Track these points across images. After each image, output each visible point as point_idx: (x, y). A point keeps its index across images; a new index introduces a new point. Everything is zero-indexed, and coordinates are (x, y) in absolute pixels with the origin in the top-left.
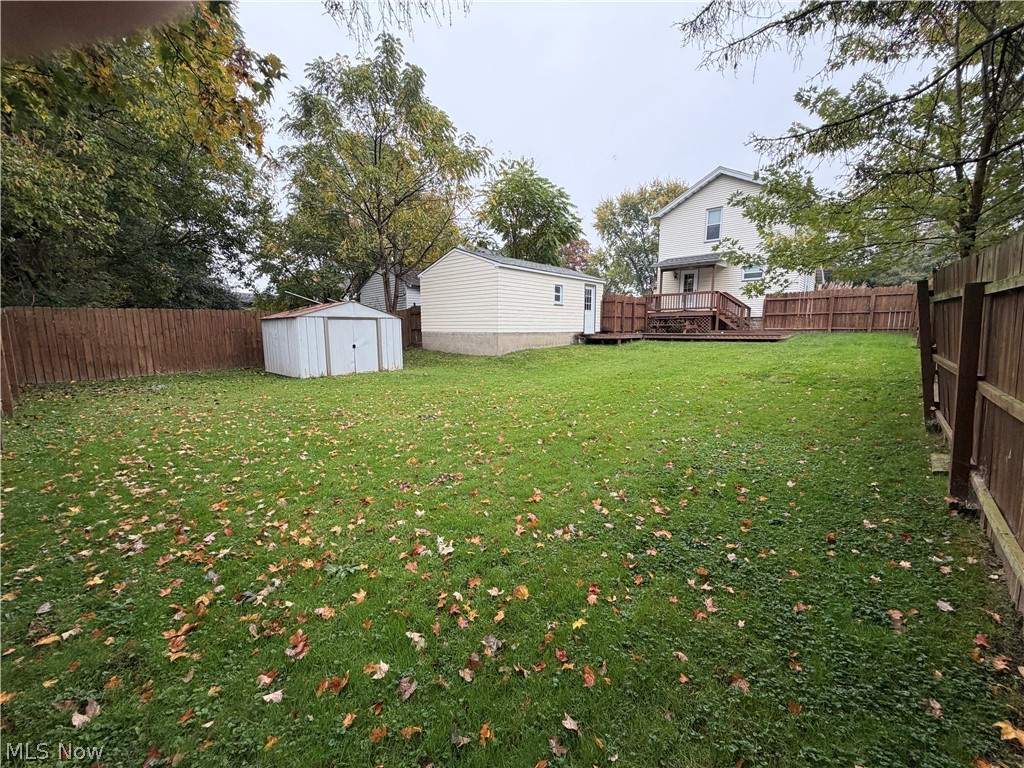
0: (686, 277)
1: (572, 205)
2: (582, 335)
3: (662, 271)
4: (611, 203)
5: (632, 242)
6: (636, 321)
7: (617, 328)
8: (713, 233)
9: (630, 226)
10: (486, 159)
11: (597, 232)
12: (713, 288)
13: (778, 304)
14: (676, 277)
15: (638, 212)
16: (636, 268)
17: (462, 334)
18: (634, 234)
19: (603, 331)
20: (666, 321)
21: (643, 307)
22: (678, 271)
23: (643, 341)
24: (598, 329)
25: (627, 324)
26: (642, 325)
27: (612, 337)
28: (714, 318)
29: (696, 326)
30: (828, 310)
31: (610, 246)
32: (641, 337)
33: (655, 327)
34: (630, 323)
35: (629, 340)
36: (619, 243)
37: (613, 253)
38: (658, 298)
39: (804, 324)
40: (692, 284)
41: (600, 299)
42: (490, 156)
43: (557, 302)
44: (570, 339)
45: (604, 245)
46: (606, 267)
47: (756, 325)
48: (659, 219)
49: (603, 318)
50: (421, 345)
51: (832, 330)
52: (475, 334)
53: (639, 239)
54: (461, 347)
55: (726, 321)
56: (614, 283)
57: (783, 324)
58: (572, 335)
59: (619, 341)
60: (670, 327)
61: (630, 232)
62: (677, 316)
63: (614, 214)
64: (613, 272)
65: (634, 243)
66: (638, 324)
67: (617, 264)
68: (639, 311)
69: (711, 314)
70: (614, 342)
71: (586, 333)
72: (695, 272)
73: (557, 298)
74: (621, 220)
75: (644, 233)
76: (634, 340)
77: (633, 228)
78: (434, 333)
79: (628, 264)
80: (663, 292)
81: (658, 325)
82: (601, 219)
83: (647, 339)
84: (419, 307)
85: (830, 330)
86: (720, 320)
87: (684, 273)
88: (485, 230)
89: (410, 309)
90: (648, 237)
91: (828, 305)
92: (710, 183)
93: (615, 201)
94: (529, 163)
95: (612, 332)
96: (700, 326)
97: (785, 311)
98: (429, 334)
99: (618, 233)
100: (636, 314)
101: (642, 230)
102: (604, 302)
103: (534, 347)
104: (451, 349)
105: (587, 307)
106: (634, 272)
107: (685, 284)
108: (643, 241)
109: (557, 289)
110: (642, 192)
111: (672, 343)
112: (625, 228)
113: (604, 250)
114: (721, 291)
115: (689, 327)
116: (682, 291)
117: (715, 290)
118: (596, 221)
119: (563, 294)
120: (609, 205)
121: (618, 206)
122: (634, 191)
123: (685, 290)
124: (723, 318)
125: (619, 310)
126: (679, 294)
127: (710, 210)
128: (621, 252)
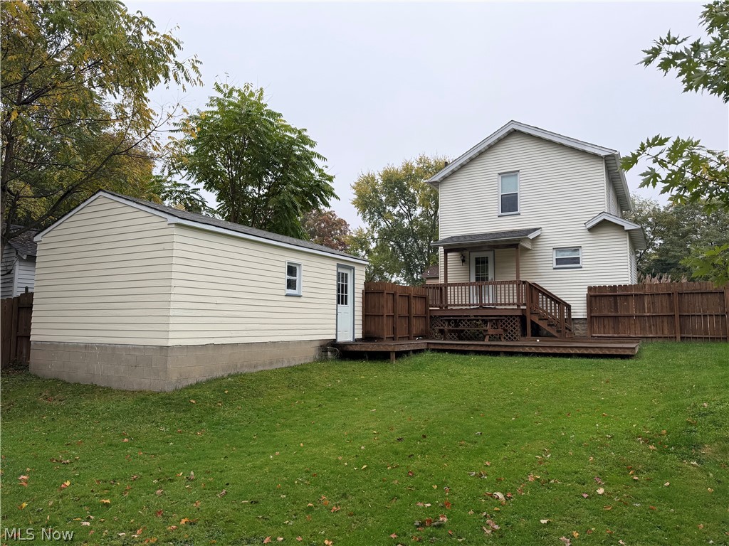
0: (477, 261)
1: (319, 156)
2: (333, 343)
3: (446, 252)
4: (373, 178)
5: (398, 224)
6: (414, 321)
7: (387, 333)
8: (509, 204)
9: (395, 207)
10: (171, 56)
11: (356, 210)
12: (518, 276)
13: (605, 301)
14: (463, 261)
15: (403, 190)
16: (403, 255)
17: (100, 346)
18: (400, 215)
19: (367, 337)
20: (457, 323)
21: (423, 300)
22: (466, 253)
23: (428, 355)
24: (359, 335)
25: (402, 326)
26: (422, 327)
27: (382, 349)
28: (523, 318)
29: (500, 331)
30: (672, 309)
31: (373, 227)
32: (424, 347)
33: (442, 331)
34: (406, 325)
35: (407, 352)
36: (383, 224)
37: (376, 236)
38: (441, 289)
39: (643, 329)
40: (486, 270)
41: (360, 287)
42: (176, 51)
43: (291, 292)
44: (312, 353)
45: (366, 226)
46: (368, 251)
47: (580, 330)
48: (437, 184)
49: (366, 317)
50: (27, 366)
51: (682, 338)
52: (126, 348)
53: (406, 221)
54: (100, 371)
55: (541, 324)
56: (378, 271)
57: (616, 329)
58: (317, 344)
59: (393, 356)
60: (462, 331)
61: (395, 212)
62: (472, 314)
63: (375, 191)
64: (376, 258)
65: (401, 225)
66: (418, 326)
67: (381, 249)
68: (417, 307)
69: (519, 313)
70: (383, 356)
71: (340, 340)
72: (489, 255)
73: (291, 284)
74: (384, 198)
75: (411, 215)
76: (415, 352)
77: (398, 208)
78: (52, 343)
79: (393, 248)
80: (450, 281)
81: (446, 328)
82: (361, 196)
83: (433, 350)
84: (32, 294)
85: (678, 338)
86: (532, 322)
87: (474, 255)
88: (183, 181)
89: (18, 298)
90: (416, 219)
91: (671, 303)
92: (500, 141)
93: (377, 177)
94: (257, 95)
95: (380, 339)
96: (505, 330)
97: (616, 310)
98: (43, 345)
99: (382, 213)
100: (413, 312)
101: (409, 210)
102: (367, 293)
103: (246, 370)
104: (81, 375)
105: (342, 300)
106: (402, 259)
107: (477, 272)
108: (411, 223)
109: (291, 270)
110: (408, 168)
111: (473, 358)
112: (389, 208)
113: (366, 232)
114: (530, 281)
115: (491, 332)
116: (473, 280)
117: (522, 278)
118: (356, 197)
119: (302, 278)
120: (369, 180)
121: (380, 182)
122: (398, 165)
123: (477, 279)
124: (536, 319)
125: (390, 304)
126: (470, 284)
127: (503, 175)
128: (386, 235)
